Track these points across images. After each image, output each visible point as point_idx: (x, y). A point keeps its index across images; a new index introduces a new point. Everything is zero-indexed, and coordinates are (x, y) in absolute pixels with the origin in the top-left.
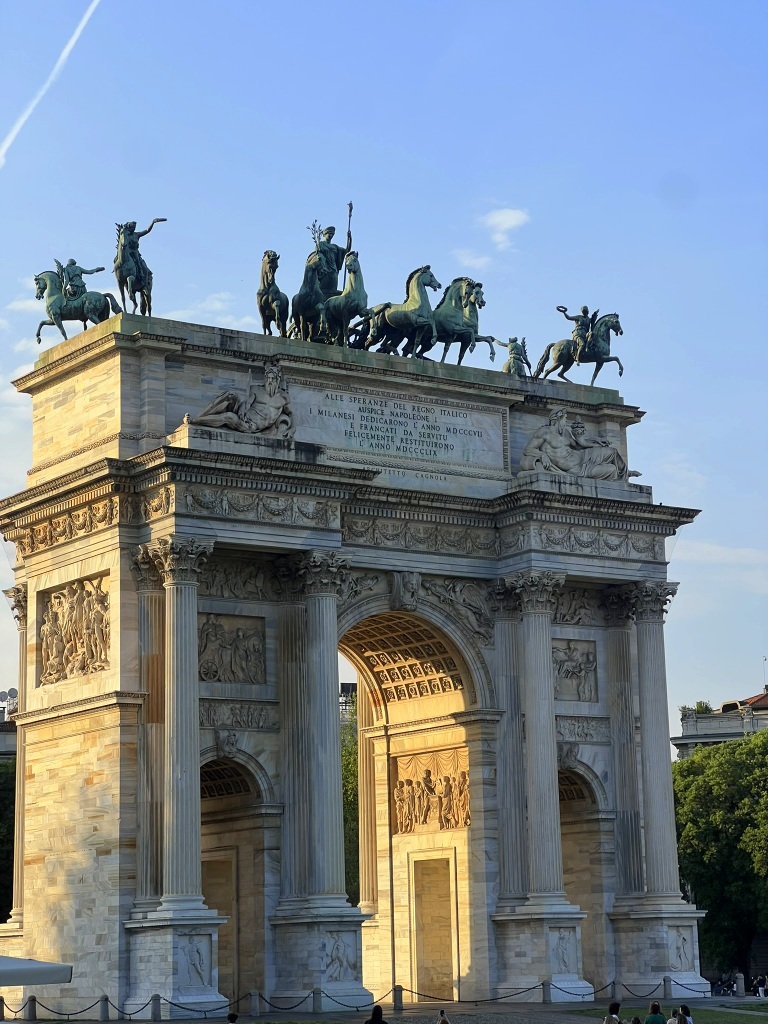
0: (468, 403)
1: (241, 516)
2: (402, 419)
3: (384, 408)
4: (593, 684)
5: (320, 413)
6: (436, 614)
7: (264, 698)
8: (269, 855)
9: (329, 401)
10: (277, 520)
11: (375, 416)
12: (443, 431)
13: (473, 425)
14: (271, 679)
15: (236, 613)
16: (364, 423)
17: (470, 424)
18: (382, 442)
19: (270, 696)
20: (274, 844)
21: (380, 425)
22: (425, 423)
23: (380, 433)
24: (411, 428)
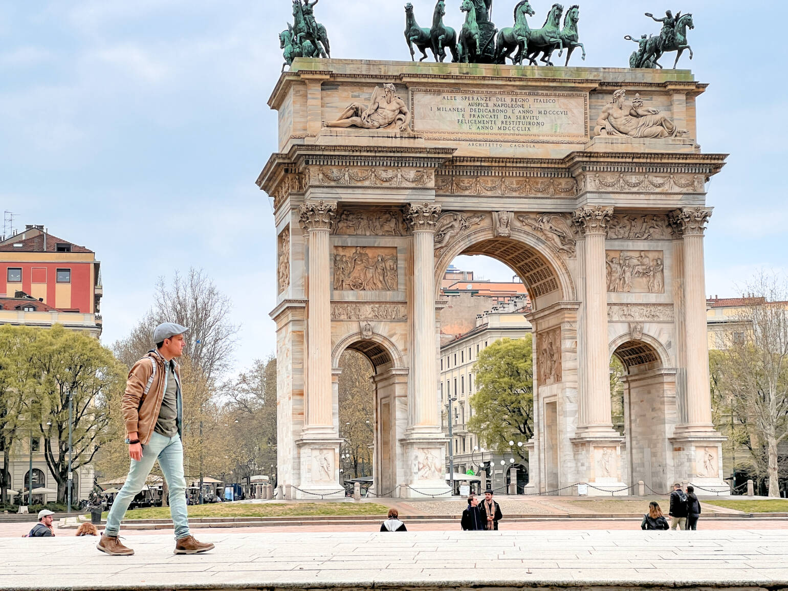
0: (555, 92)
1: (359, 184)
2: (503, 108)
3: (488, 102)
4: (660, 281)
5: (439, 109)
6: (529, 238)
7: (396, 300)
8: (399, 400)
9: (445, 101)
10: (386, 184)
11: (482, 108)
12: (536, 114)
13: (560, 107)
14: (401, 287)
15: (376, 245)
16: (473, 113)
17: (557, 106)
18: (487, 125)
19: (401, 299)
20: (402, 393)
21: (485, 114)
22: (521, 109)
23: (485, 119)
24: (509, 113)
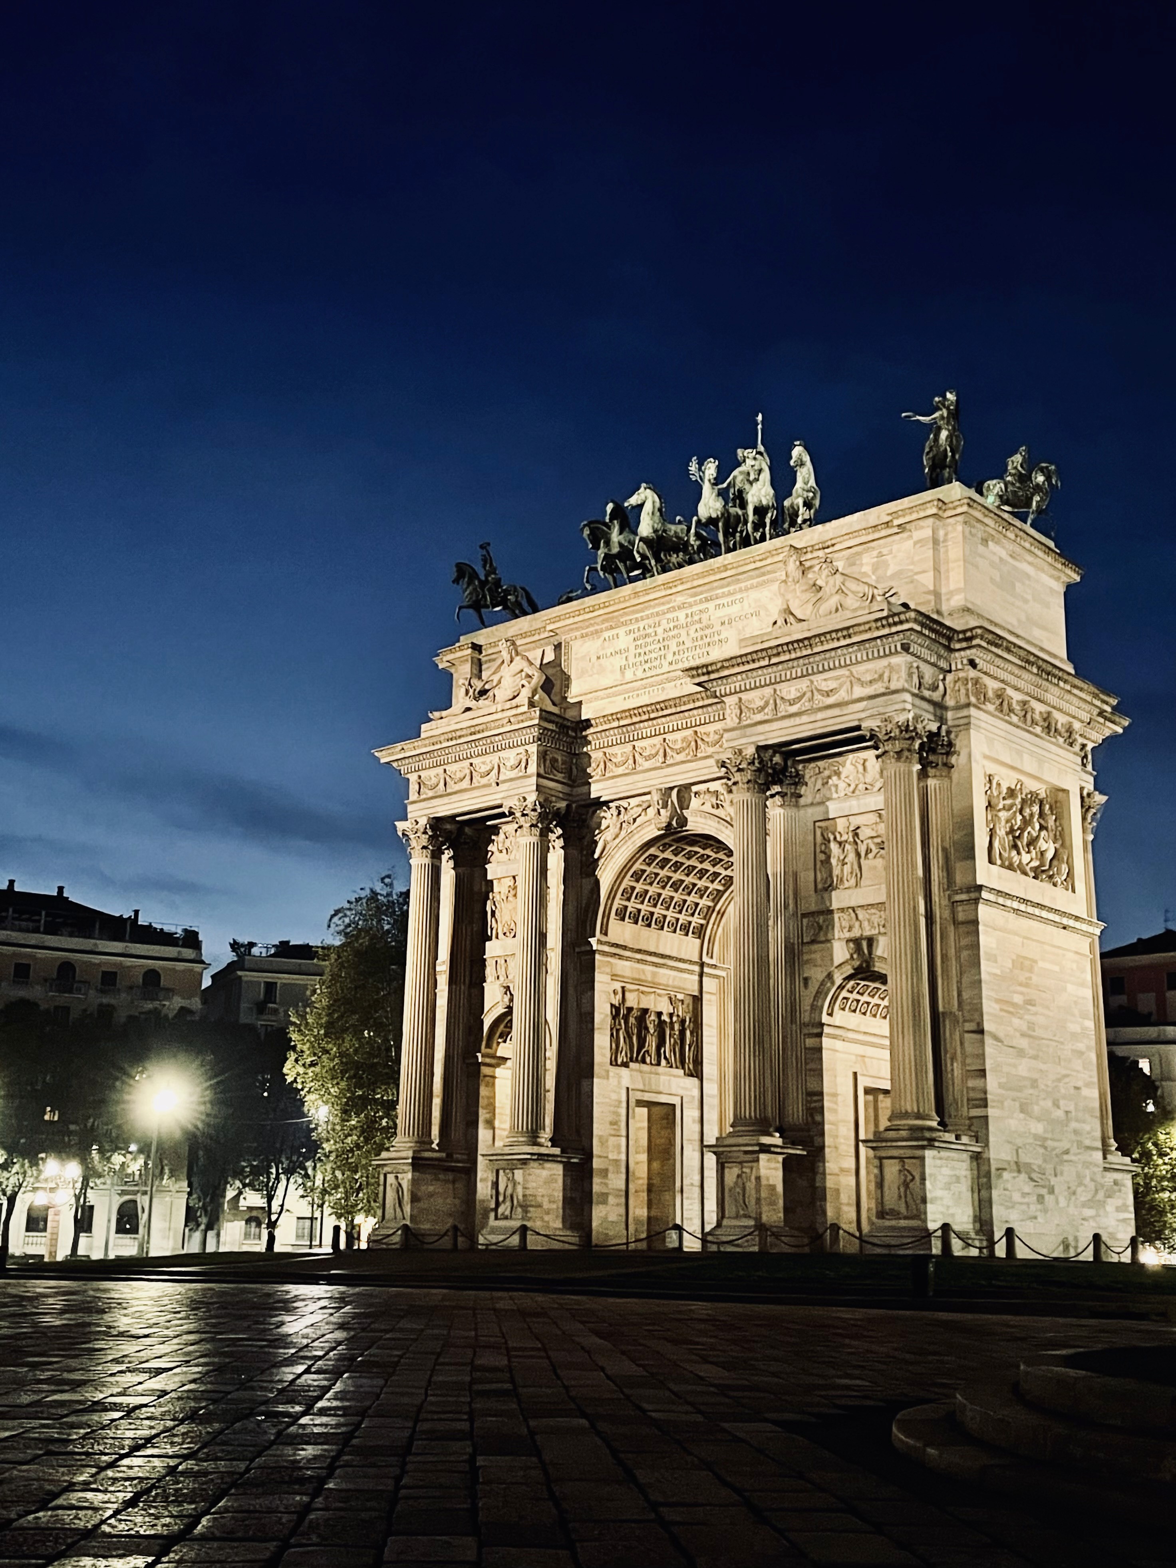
2: (676, 632)
3: (657, 629)
5: (598, 658)
9: (606, 643)
11: (649, 640)
12: (717, 627)
13: (749, 607)
16: (639, 651)
17: (745, 606)
18: (654, 664)
21: (653, 647)
22: (698, 626)
23: (653, 655)
24: (684, 638)
